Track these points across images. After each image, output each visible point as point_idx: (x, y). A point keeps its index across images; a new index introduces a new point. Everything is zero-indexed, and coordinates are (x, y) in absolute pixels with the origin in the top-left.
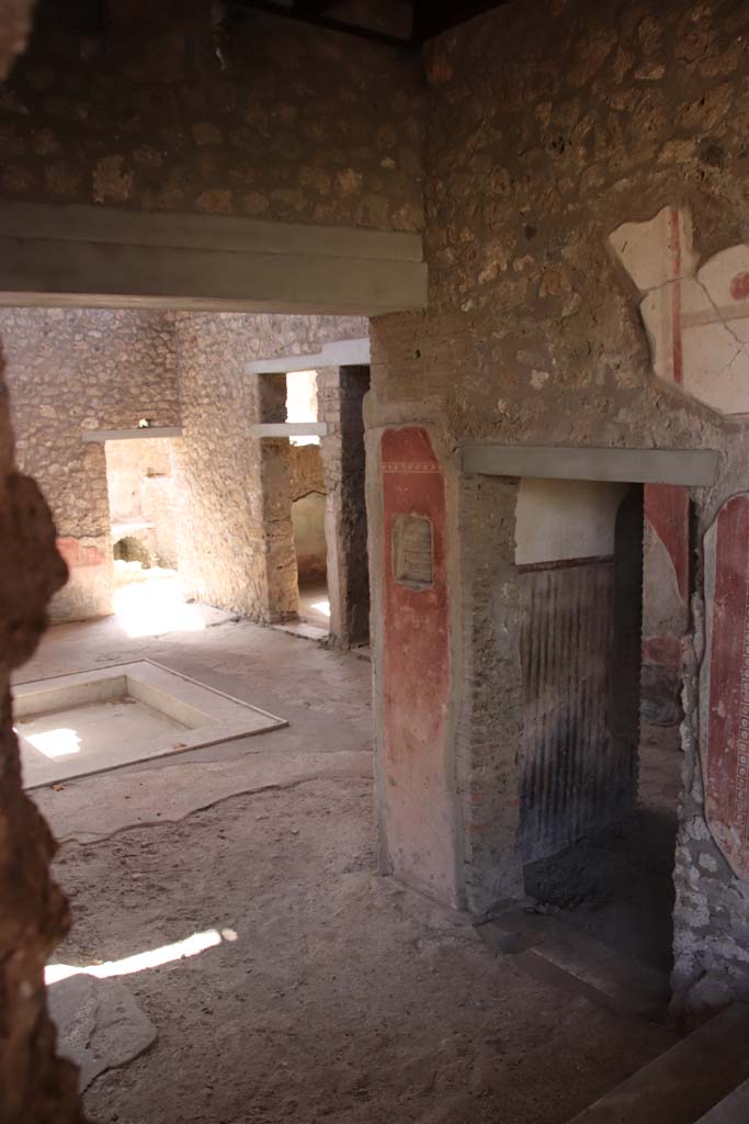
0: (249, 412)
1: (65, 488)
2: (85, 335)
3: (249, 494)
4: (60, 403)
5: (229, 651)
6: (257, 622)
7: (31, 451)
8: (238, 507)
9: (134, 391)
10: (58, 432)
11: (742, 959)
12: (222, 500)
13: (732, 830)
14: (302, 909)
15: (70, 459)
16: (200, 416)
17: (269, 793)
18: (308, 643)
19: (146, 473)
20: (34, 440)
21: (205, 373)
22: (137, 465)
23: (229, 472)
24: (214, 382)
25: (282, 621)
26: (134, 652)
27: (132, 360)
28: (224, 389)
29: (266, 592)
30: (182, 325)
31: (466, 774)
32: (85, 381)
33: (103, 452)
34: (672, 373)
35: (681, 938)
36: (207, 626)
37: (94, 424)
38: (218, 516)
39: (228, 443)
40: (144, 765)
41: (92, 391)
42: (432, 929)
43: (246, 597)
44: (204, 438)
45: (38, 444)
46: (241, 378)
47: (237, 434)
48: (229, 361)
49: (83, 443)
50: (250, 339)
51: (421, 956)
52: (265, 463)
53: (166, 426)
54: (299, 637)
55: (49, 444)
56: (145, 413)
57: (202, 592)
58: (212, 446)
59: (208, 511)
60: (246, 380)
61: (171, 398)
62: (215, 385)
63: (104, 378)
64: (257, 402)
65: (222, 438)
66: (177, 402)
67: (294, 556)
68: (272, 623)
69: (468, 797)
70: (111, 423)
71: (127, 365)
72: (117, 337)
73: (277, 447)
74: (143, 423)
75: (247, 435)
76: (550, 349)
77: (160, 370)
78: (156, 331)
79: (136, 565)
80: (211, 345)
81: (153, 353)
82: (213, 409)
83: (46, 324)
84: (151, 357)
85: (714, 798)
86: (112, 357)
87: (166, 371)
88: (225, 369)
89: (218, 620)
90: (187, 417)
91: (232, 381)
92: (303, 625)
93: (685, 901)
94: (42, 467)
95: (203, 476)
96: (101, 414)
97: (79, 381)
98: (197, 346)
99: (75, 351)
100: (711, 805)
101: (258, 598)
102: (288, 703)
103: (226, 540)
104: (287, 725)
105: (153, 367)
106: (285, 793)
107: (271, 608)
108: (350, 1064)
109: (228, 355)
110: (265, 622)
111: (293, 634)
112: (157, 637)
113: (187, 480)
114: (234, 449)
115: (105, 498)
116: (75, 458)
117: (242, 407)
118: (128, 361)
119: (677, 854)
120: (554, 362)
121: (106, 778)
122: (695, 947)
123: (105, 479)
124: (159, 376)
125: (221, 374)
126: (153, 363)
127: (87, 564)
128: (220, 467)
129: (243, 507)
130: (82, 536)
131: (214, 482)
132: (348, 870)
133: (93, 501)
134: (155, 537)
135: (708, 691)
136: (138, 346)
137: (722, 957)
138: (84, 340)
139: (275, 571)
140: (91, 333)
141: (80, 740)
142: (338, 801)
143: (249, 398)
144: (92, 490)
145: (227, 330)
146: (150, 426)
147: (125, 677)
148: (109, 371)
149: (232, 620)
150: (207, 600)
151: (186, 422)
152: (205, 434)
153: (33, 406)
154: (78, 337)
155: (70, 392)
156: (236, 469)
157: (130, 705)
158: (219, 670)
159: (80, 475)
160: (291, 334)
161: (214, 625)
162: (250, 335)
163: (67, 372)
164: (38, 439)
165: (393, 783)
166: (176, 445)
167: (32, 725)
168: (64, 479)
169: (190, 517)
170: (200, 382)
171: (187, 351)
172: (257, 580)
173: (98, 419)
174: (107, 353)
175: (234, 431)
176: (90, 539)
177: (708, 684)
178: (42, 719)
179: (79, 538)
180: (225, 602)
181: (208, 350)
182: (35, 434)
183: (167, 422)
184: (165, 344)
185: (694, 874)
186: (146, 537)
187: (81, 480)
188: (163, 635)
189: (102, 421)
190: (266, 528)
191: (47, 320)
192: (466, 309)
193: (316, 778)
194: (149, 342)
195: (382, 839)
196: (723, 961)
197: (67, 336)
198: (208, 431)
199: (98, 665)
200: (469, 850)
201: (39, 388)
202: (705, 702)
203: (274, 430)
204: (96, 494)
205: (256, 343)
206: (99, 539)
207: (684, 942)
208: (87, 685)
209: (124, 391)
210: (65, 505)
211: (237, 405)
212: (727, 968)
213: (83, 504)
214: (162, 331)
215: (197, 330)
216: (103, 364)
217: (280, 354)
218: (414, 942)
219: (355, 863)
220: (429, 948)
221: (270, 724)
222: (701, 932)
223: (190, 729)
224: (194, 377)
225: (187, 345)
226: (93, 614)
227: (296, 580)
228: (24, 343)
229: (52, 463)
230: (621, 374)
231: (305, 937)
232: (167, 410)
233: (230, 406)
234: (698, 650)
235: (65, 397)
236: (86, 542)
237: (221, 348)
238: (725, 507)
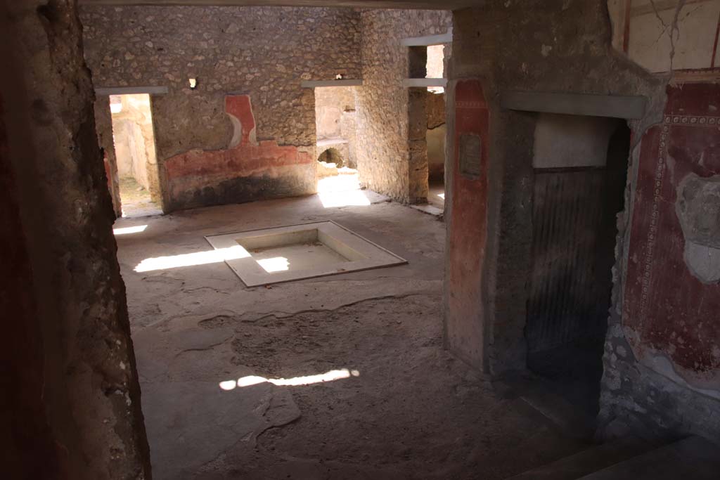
0: (402, 71)
1: (290, 116)
2: (305, 21)
3: (401, 122)
4: (288, 63)
5: (382, 219)
6: (401, 203)
7: (270, 93)
8: (394, 131)
9: (334, 56)
10: (287, 81)
11: (636, 410)
12: (384, 126)
13: (636, 332)
14: (395, 363)
15: (293, 98)
16: (373, 73)
17: (389, 300)
18: (430, 217)
19: (345, 108)
20: (272, 86)
21: (377, 45)
22: (339, 103)
23: (389, 109)
24: (382, 51)
25: (417, 203)
26: (325, 216)
27: (333, 37)
28: (388, 56)
29: (408, 184)
30: (364, 15)
31: (492, 291)
32: (304, 49)
33: (314, 94)
34: (622, 47)
35: (604, 396)
36: (371, 204)
37: (308, 77)
38: (382, 136)
39: (389, 90)
40: (319, 279)
41: (308, 56)
42: (466, 381)
43: (396, 187)
44: (375, 87)
45: (274, 88)
46: (398, 49)
47: (395, 85)
48: (392, 38)
49: (302, 88)
50: (404, 24)
51: (458, 395)
52: (411, 104)
53: (352, 79)
54: (426, 213)
55: (281, 88)
56: (340, 70)
57: (370, 183)
58: (379, 92)
59: (376, 133)
60: (401, 50)
61: (356, 61)
62: (383, 53)
63: (315, 48)
64: (407, 64)
65: (386, 87)
66: (360, 64)
67: (426, 163)
68: (410, 204)
69: (493, 305)
70: (319, 76)
71: (330, 40)
72: (324, 22)
73: (419, 93)
74: (339, 76)
75: (401, 85)
76: (554, 31)
77: (350, 43)
78: (349, 18)
79: (333, 165)
80: (381, 28)
81: (346, 32)
82: (382, 69)
83: (281, 14)
84: (345, 35)
85: (627, 312)
86: (320, 35)
87: (354, 44)
88: (389, 43)
89: (378, 201)
90: (365, 73)
91: (394, 52)
92: (430, 206)
93: (608, 373)
94: (277, 102)
95: (374, 111)
96: (313, 71)
97: (300, 50)
98: (373, 28)
99: (298, 31)
100: (625, 317)
101: (403, 188)
102: (409, 250)
103: (386, 152)
104: (407, 263)
105: (345, 41)
106: (398, 301)
107: (411, 195)
108: (403, 443)
109: (391, 34)
110: (406, 203)
111: (422, 211)
112: (340, 208)
113: (365, 113)
114: (393, 94)
115: (314, 123)
116: (296, 98)
117: (398, 67)
118: (330, 37)
119: (605, 345)
120: (555, 39)
121: (297, 284)
122: (611, 402)
123: (314, 110)
124: (350, 47)
125: (387, 47)
126: (346, 39)
127: (301, 162)
128: (384, 106)
129: (396, 131)
130: (299, 146)
131: (380, 115)
132: (425, 345)
133: (307, 124)
134: (348, 149)
135: (628, 247)
136: (337, 28)
137: (626, 408)
138: (304, 24)
139: (414, 172)
140: (308, 20)
141: (289, 264)
142: (428, 307)
143: (402, 61)
144: (306, 117)
145: (392, 17)
146: (342, 79)
147: (317, 230)
148: (319, 44)
149: (387, 201)
150: (373, 187)
151: (365, 77)
152: (376, 84)
153: (272, 65)
154: (300, 22)
155: (294, 56)
156: (394, 107)
157: (318, 246)
158: (373, 229)
159: (299, 108)
160: (430, 21)
161: (375, 203)
162: (405, 21)
163: (293, 44)
164: (275, 85)
165: (452, 295)
166: (358, 91)
167: (261, 253)
168: (290, 110)
169: (365, 136)
170: (374, 51)
171: (367, 31)
172: (403, 177)
173: (311, 73)
174: (317, 32)
175: (393, 83)
176: (304, 147)
177: (629, 243)
178: (267, 251)
179: (297, 146)
180: (383, 190)
181: (380, 30)
182: (273, 82)
183: (353, 76)
184: (354, 27)
185: (614, 358)
186: (342, 149)
187: (300, 111)
188: (345, 207)
189: (313, 74)
190: (410, 145)
191: (282, 11)
192: (507, 6)
193: (418, 294)
194: (343, 25)
195: (445, 329)
196: (626, 411)
197: (294, 22)
198: (378, 83)
200: (492, 337)
201: (277, 54)
202: (626, 254)
203: (418, 82)
204: (308, 120)
205: (408, 26)
206: (309, 147)
207: (606, 398)
208: (294, 233)
209: (327, 56)
210: (289, 126)
211: (395, 66)
212: (628, 415)
213: (300, 126)
214: (353, 18)
215: (373, 18)
216: (315, 39)
217: (422, 33)
218: (455, 387)
219: (430, 342)
220: (463, 392)
221: (397, 261)
222: (615, 393)
223: (350, 261)
224: (371, 48)
225: (367, 28)
226: (304, 193)
227: (427, 178)
228: (268, 26)
229: (283, 100)
230: (594, 48)
231: (393, 378)
232: (354, 69)
233: (391, 66)
234: (626, 221)
235: (291, 60)
236: (300, 149)
237: (387, 30)
238: (646, 132)
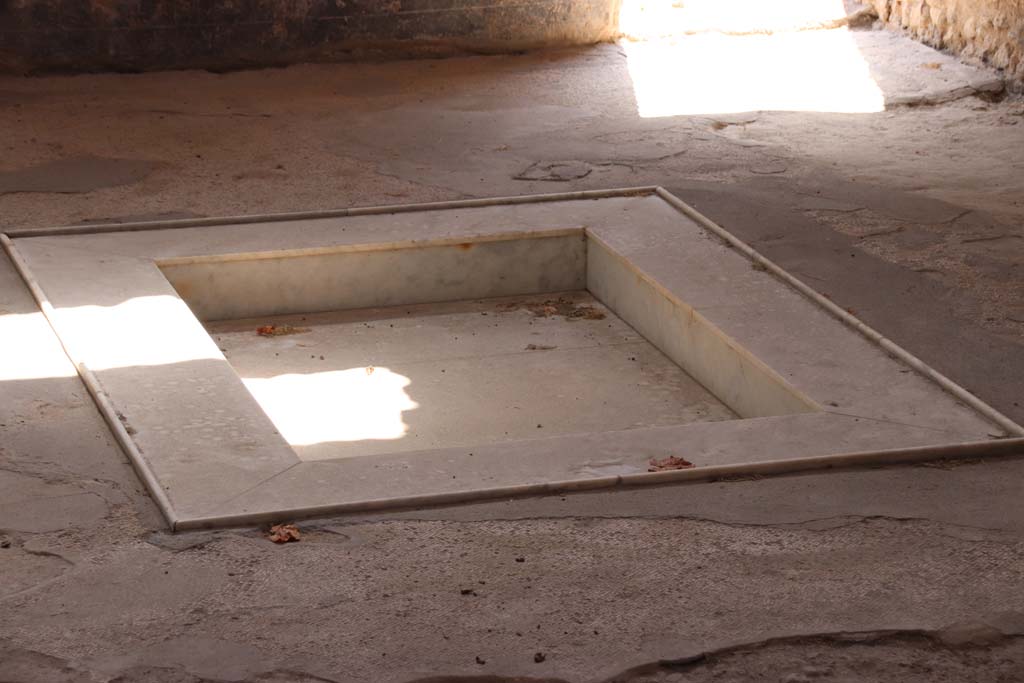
5: (932, 193)
17: (903, 654)
26: (634, 164)
36: (889, 106)
40: (550, 504)
89: (928, 91)
106: (954, 663)
112: (720, 126)
121: (429, 526)
141: (411, 405)
147: (584, 236)
149: (977, 93)
150: (916, 18)
157: (582, 322)
158: (874, 248)
167: (289, 342)
178: (319, 331)
180: (968, 30)
188: (749, 121)
199: (518, 190)
208: (466, 246)
221: (976, 434)
223: (737, 415)
226: (550, 33)
